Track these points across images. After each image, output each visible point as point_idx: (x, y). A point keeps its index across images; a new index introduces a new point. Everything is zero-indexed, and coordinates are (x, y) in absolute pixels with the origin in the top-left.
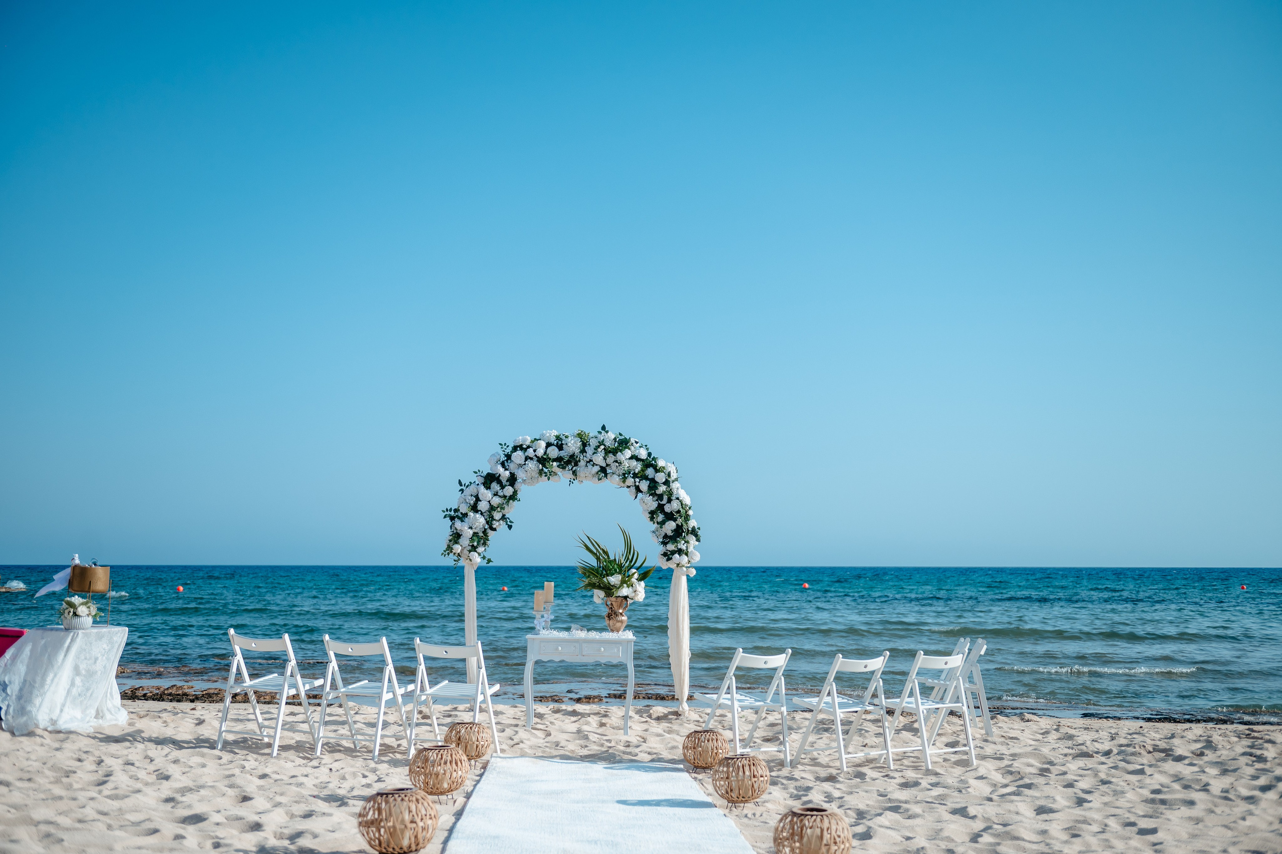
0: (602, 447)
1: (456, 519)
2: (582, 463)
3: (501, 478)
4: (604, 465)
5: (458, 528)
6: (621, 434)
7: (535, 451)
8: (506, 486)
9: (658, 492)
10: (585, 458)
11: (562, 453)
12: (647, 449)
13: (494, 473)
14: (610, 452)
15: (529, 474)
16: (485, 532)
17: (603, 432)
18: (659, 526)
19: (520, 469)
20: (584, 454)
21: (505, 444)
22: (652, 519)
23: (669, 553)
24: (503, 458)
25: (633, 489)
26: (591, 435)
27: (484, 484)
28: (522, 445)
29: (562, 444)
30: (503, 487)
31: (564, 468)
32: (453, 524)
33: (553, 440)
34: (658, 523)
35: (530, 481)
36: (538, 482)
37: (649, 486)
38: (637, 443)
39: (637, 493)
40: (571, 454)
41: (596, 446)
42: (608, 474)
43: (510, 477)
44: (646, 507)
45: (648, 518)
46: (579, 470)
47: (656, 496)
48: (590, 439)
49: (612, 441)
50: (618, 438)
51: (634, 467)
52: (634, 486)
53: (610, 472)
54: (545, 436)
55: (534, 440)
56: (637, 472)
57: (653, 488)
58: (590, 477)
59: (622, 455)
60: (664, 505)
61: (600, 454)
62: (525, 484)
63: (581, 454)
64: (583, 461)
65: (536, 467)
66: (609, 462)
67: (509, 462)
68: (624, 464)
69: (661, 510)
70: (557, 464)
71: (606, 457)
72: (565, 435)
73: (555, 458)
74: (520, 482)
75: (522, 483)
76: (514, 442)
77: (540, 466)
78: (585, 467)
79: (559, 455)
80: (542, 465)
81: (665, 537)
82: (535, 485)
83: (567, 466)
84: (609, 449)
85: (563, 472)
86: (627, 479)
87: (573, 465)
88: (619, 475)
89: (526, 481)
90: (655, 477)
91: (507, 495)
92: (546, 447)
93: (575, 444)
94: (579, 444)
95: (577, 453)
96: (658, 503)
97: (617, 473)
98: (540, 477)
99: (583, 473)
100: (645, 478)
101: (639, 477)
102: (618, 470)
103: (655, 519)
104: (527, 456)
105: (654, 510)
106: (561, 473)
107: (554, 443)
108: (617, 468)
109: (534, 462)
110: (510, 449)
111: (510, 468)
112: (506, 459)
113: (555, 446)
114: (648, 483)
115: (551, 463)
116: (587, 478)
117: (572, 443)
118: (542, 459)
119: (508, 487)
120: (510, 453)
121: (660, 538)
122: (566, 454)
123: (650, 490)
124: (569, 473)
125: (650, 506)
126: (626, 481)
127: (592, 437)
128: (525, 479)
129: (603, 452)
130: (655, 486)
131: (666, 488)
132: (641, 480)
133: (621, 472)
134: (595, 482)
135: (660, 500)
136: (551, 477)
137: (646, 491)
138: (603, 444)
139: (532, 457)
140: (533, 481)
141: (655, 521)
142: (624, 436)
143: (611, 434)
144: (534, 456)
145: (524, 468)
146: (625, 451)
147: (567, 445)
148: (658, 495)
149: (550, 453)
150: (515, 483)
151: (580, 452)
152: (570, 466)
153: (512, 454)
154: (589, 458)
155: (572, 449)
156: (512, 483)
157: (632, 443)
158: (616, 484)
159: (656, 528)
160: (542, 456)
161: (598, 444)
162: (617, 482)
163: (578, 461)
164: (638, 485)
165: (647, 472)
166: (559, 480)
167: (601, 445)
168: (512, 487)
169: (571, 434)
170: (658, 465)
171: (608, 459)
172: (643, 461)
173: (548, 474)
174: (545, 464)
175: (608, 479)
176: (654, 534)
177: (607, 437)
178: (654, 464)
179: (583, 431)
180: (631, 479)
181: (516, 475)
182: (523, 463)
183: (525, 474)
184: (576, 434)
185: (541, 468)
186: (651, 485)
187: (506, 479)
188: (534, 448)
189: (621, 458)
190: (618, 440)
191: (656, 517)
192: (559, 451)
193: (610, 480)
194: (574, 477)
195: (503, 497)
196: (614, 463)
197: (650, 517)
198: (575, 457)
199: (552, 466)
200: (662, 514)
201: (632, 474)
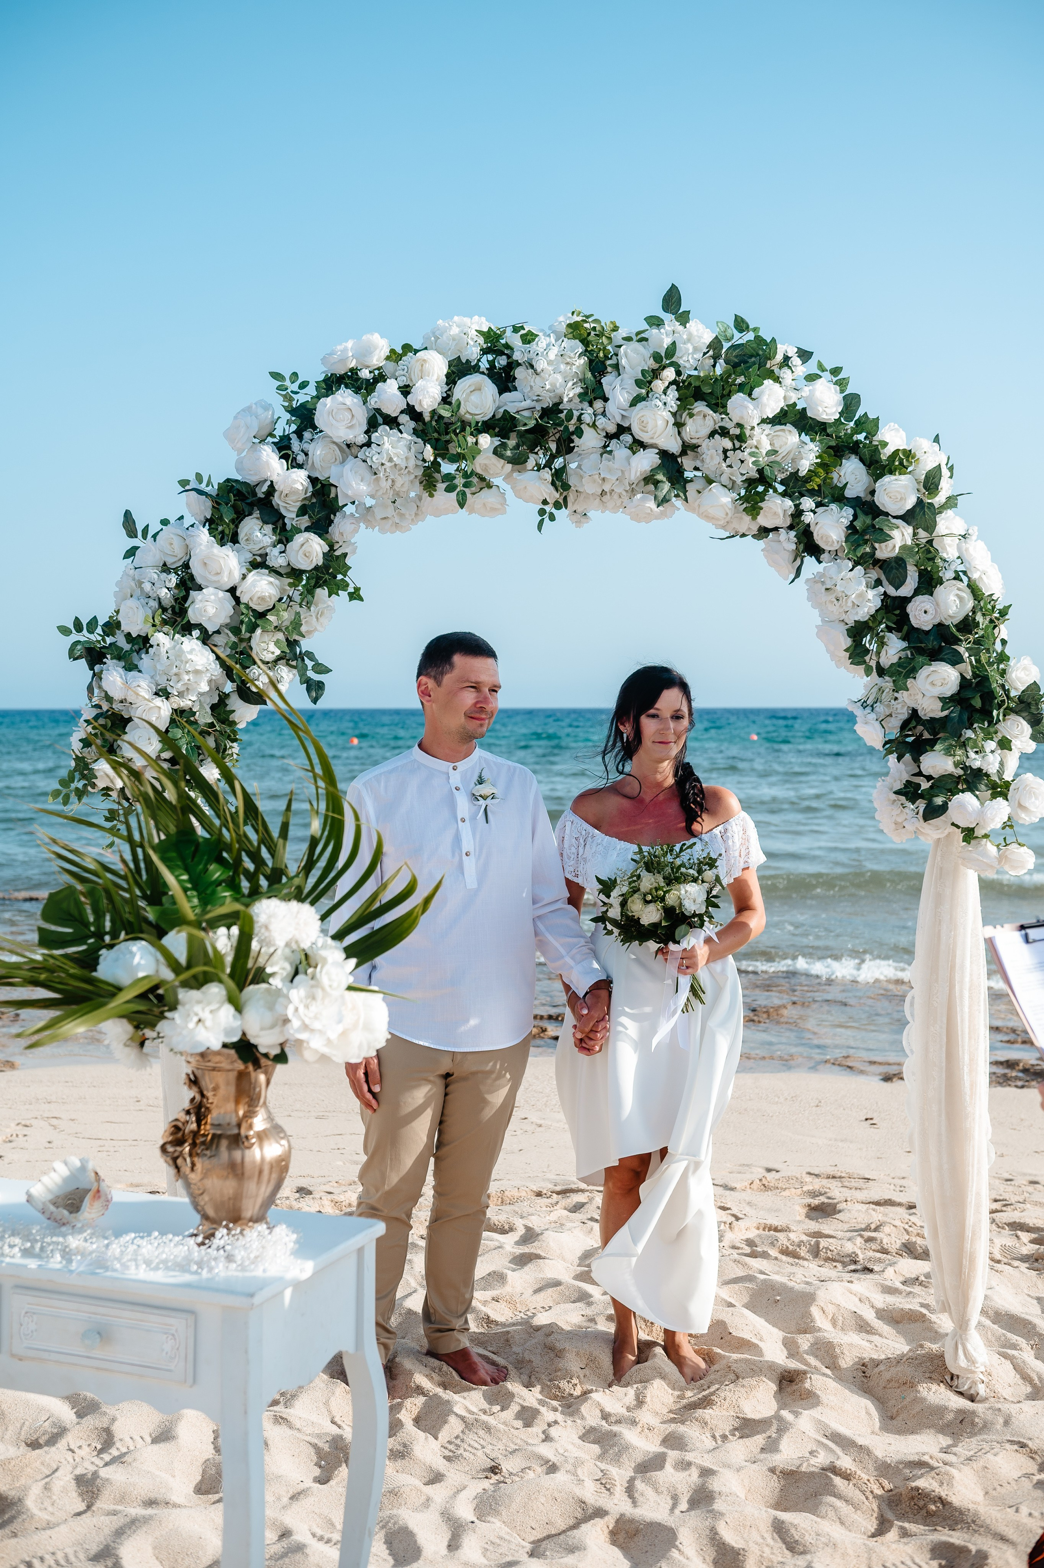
0: (669, 374)
1: (109, 661)
2: (590, 440)
3: (276, 500)
4: (674, 447)
5: (116, 695)
6: (741, 325)
7: (405, 390)
8: (300, 531)
9: (885, 551)
10: (601, 422)
11: (513, 402)
12: (842, 384)
13: (252, 479)
14: (698, 395)
15: (385, 485)
16: (220, 708)
17: (668, 317)
18: (887, 683)
19: (351, 461)
20: (599, 404)
21: (295, 375)
22: (857, 654)
23: (925, 785)
24: (285, 426)
25: (788, 541)
26: (623, 332)
27: (212, 523)
28: (354, 371)
29: (512, 365)
30: (284, 536)
31: (518, 461)
32: (97, 676)
33: (472, 351)
34: (881, 672)
35: (390, 512)
36: (418, 515)
37: (851, 527)
38: (805, 355)
39: (797, 555)
40: (548, 402)
41: (643, 372)
42: (691, 481)
43: (314, 494)
44: (835, 610)
45: (846, 650)
46: (579, 467)
47: (877, 568)
48: (620, 346)
49: (705, 354)
50: (728, 340)
51: (791, 456)
52: (791, 527)
53: (699, 474)
54: (444, 337)
55: (400, 352)
56: (803, 473)
57: (867, 537)
58: (616, 496)
59: (746, 407)
60: (906, 600)
61: (660, 404)
62: (369, 524)
63: (586, 404)
64: (592, 430)
65: (412, 454)
66: (694, 435)
67: (307, 435)
68: (754, 442)
69: (895, 618)
70: (492, 442)
71: (684, 415)
72: (523, 328)
73: (486, 419)
74: (352, 515)
75: (358, 520)
76: (324, 360)
77: (429, 452)
78: (601, 455)
79: (502, 410)
80: (435, 448)
81: (913, 724)
82: (410, 529)
83: (532, 451)
84: (695, 383)
85: (515, 474)
86: (763, 500)
87: (553, 446)
88: (730, 486)
89: (376, 510)
90: (873, 492)
91: (303, 567)
92: (448, 376)
93: (562, 367)
94: (577, 364)
95: (570, 400)
96: (885, 593)
97: (724, 479)
98: (426, 495)
99: (594, 481)
100: (833, 496)
101: (812, 493)
102: (730, 466)
103: (874, 657)
104: (378, 410)
105: (866, 622)
106: (508, 478)
107: (479, 360)
108: (726, 458)
109: (405, 435)
110: (311, 390)
111: (310, 462)
112: (294, 427)
113: (483, 373)
114: (844, 513)
115: (471, 440)
116: (604, 498)
117: (550, 363)
118: (434, 423)
119: (306, 535)
120: (309, 406)
121: (894, 728)
122: (528, 403)
123: (852, 544)
124: (540, 479)
125: (850, 604)
126: (761, 508)
127: (628, 339)
128: (369, 502)
129: (673, 393)
130: (873, 526)
131: (915, 534)
132: (819, 505)
133: (742, 475)
134: (636, 518)
135: (891, 583)
136: (469, 495)
137: (836, 546)
138: (672, 364)
139: (394, 415)
140: (403, 511)
141: (873, 664)
142: (755, 330)
143: (701, 327)
144: (402, 412)
145: (364, 461)
146: (756, 392)
147: (532, 367)
148: (885, 561)
149: (466, 400)
150: (332, 521)
151: (580, 395)
152: (541, 453)
153: (319, 406)
154: (619, 420)
155: (551, 384)
156: (319, 520)
157: (787, 358)
158: (718, 519)
159: (875, 690)
160: (433, 412)
161: (652, 364)
162: (720, 514)
163: (573, 433)
164: (809, 525)
165: (842, 474)
166: (499, 506)
167: (664, 368)
168: (320, 536)
169: (542, 330)
170: (885, 444)
171: (689, 422)
172: (825, 430)
173: (459, 481)
174: (448, 442)
175: (686, 500)
176: (873, 716)
177: (685, 337)
178: (871, 442)
179: (588, 317)
180: (778, 500)
181: (333, 490)
182: (362, 439)
183: (369, 485)
184: (563, 328)
185: (432, 459)
186: (858, 524)
187: (299, 504)
188: (403, 381)
189: (742, 418)
190: (732, 346)
191: (873, 647)
192: (500, 393)
193: (697, 504)
194: (557, 495)
195: (288, 575)
196: (717, 436)
197: (856, 647)
198: (562, 416)
199: (476, 450)
200: (900, 634)
201: (782, 483)
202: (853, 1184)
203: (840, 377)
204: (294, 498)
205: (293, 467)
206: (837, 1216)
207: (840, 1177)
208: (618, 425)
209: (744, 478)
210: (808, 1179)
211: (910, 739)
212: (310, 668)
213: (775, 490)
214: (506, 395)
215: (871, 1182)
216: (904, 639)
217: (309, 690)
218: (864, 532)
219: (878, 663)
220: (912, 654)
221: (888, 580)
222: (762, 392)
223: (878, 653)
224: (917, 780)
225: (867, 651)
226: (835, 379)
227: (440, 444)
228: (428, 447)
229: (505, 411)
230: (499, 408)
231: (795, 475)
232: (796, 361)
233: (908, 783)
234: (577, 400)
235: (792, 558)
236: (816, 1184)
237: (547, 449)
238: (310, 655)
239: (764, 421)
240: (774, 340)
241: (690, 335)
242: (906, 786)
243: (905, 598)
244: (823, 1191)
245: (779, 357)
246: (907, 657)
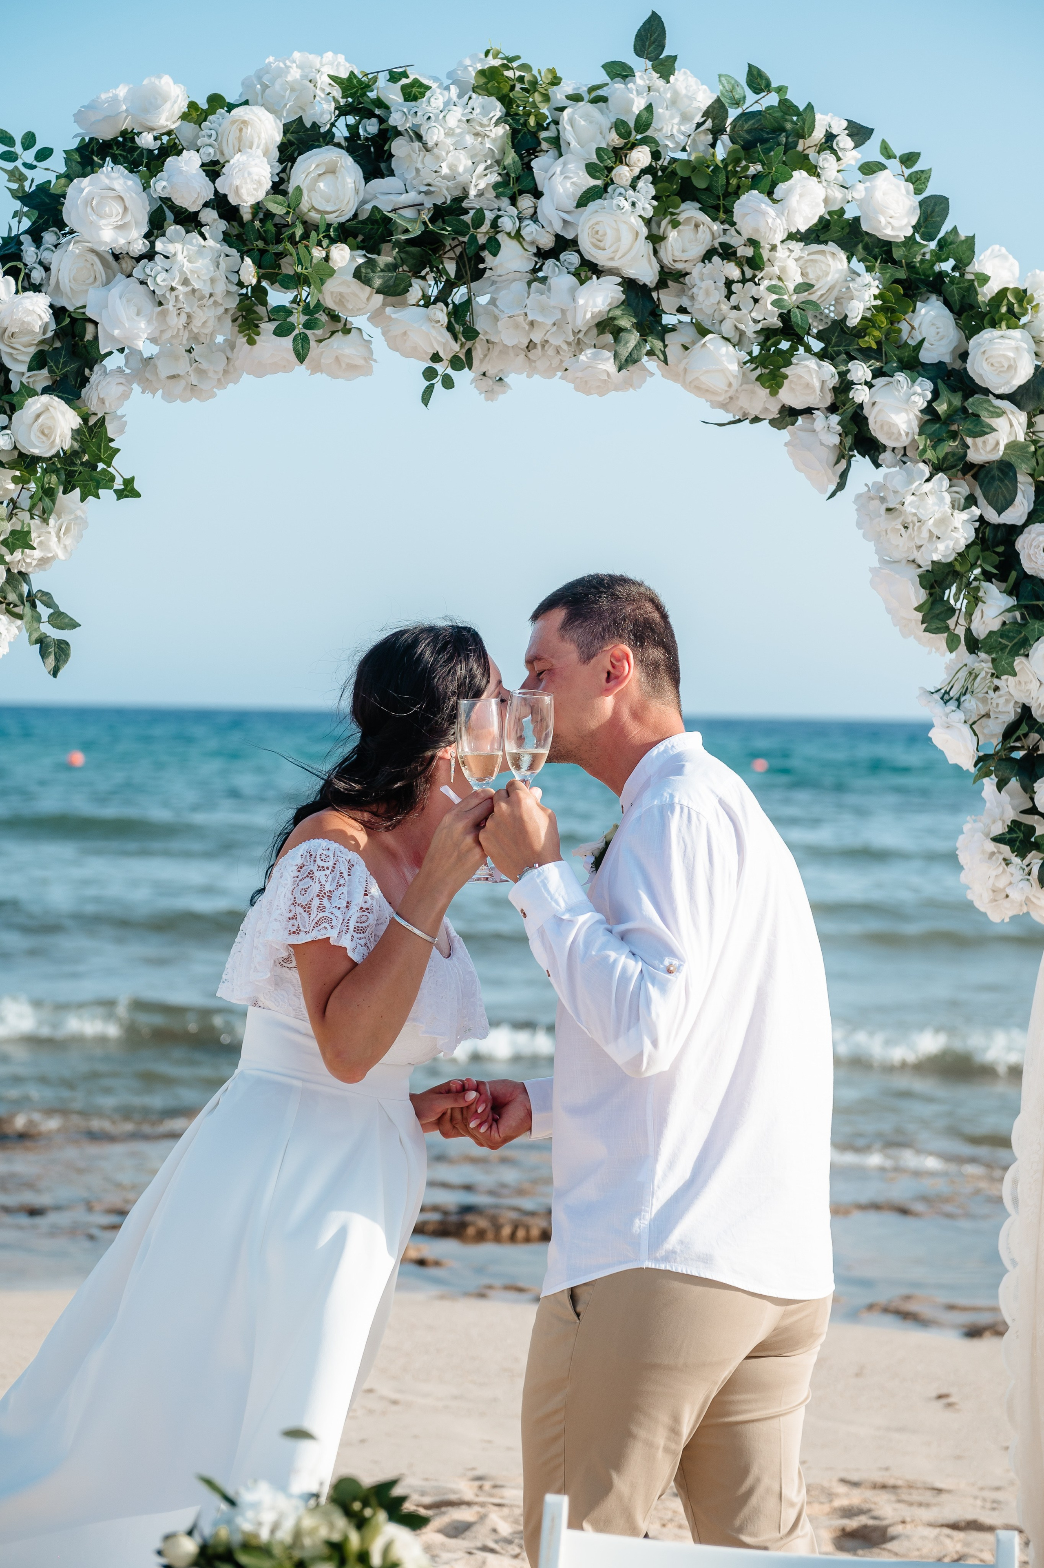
0: (641, 157)
2: (511, 260)
4: (647, 274)
6: (758, 81)
7: (213, 170)
8: (32, 393)
9: (982, 451)
10: (530, 230)
11: (387, 195)
12: (918, 180)
14: (687, 192)
15: (176, 322)
17: (640, 66)
18: (983, 663)
19: (121, 284)
20: (526, 202)
21: (30, 137)
22: (936, 615)
24: (11, 221)
25: (827, 430)
26: (567, 87)
28: (128, 138)
29: (387, 134)
30: (8, 401)
31: (394, 290)
33: (322, 109)
34: (973, 645)
35: (183, 366)
36: (229, 373)
37: (929, 410)
39: (842, 455)
40: (444, 196)
41: (599, 150)
42: (673, 329)
43: (57, 335)
44: (901, 545)
45: (918, 609)
46: (493, 302)
47: (968, 477)
48: (562, 109)
49: (699, 125)
50: (737, 103)
51: (835, 293)
52: (833, 409)
53: (686, 318)
54: (277, 86)
55: (205, 106)
56: (853, 321)
57: (954, 427)
58: (551, 352)
59: (764, 214)
60: (1013, 531)
61: (627, 205)
62: (148, 386)
63: (505, 202)
64: (514, 244)
65: (221, 274)
66: (679, 255)
67: (49, 237)
68: (776, 270)
69: (996, 559)
70: (353, 259)
71: (664, 223)
72: (405, 75)
73: (343, 219)
74: (120, 370)
75: (130, 380)
76: (79, 117)
77: (249, 272)
78: (529, 284)
79: (369, 207)
80: (259, 265)
81: (1024, 728)
82: (214, 395)
83: (416, 274)
84: (682, 173)
85: (389, 310)
86: (789, 363)
87: (451, 268)
88: (735, 340)
89: (160, 364)
90: (964, 356)
91: (36, 452)
92: (282, 148)
93: (469, 139)
94: (493, 135)
95: (481, 194)
96: (981, 519)
97: (727, 328)
98: (242, 340)
99: (517, 326)
100: (900, 361)
101: (866, 354)
102: (736, 308)
103: (962, 621)
104: (166, 200)
105: (950, 564)
106: (376, 317)
107: (333, 125)
108: (729, 294)
109: (210, 242)
110: (57, 164)
111: (53, 281)
112: (26, 223)
113: (339, 145)
114: (918, 389)
115: (318, 253)
116: (534, 354)
117: (450, 133)
118: (257, 224)
119: (45, 398)
120: (54, 189)
121: (993, 736)
122: (412, 197)
123: (930, 436)
124: (430, 320)
125: (925, 534)
126: (786, 377)
127: (576, 98)
128: (148, 350)
129: (646, 187)
130: (964, 410)
131: (1030, 424)
132: (878, 373)
133: (756, 322)
134: (584, 387)
135: (990, 503)
136: (313, 343)
137: (905, 441)
138: (645, 141)
139: (193, 209)
140: (205, 365)
141: (961, 631)
142: (780, 90)
143: (692, 80)
144: (206, 205)
145: (142, 283)
146: (780, 190)
147: (419, 137)
148: (982, 466)
149: (312, 189)
150: (87, 380)
151: (496, 186)
152: (430, 278)
153: (70, 191)
154: (558, 228)
155: (450, 168)
156: (65, 376)
157: (830, 137)
158: (714, 393)
159: (963, 674)
160: (257, 207)
161: (615, 140)
162: (719, 384)
163: (483, 247)
164: (861, 406)
165: (916, 324)
166: (362, 362)
167: (633, 146)
168: (68, 402)
169: (436, 79)
170: (984, 279)
171: (672, 235)
172: (889, 252)
173: (298, 319)
174: (280, 255)
175: (666, 361)
176: (959, 716)
177: (669, 95)
178: (962, 275)
179: (511, 60)
180: (812, 363)
181: (90, 328)
182: (140, 246)
183: (149, 322)
184: (471, 76)
185: (254, 281)
186: (942, 408)
187: (33, 350)
188: (209, 154)
189: (757, 230)
190: (743, 115)
191: (961, 604)
192: (367, 179)
193: (682, 366)
194: (456, 347)
195: (12, 466)
196: (716, 259)
197: (933, 603)
198: (467, 218)
199: (326, 270)
200: (1004, 586)
201: (819, 336)
202: (916, 1497)
203: (915, 168)
204: (25, 339)
205: (25, 289)
206: (889, 1546)
207: (894, 1487)
208: (558, 237)
209: (759, 327)
210: (842, 1489)
211: (1018, 755)
212: (45, 618)
213: (808, 349)
214: (376, 183)
215: (944, 1497)
216: (1010, 593)
217: (44, 654)
218: (950, 418)
219: (968, 631)
220: (1023, 617)
221: (986, 497)
222: (789, 191)
223: (969, 614)
224: (1029, 820)
225: (952, 611)
226: (907, 172)
227: (268, 259)
228: (248, 261)
229: (375, 208)
230: (364, 202)
231: (839, 325)
232: (845, 142)
233: (1015, 825)
234: (492, 194)
235: (833, 458)
236: (854, 1498)
237: (440, 272)
238: (48, 599)
239: (791, 237)
240: (810, 107)
241: (676, 93)
242: (1011, 830)
243: (1013, 527)
244: (865, 1506)
245: (818, 135)
246: (1015, 622)
